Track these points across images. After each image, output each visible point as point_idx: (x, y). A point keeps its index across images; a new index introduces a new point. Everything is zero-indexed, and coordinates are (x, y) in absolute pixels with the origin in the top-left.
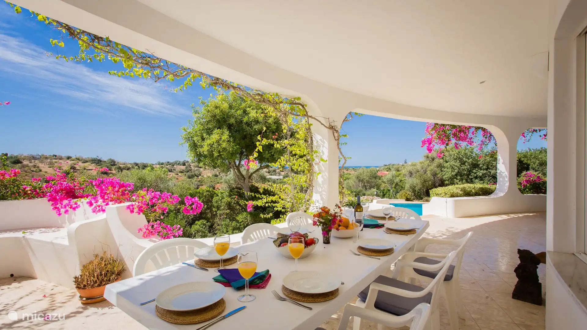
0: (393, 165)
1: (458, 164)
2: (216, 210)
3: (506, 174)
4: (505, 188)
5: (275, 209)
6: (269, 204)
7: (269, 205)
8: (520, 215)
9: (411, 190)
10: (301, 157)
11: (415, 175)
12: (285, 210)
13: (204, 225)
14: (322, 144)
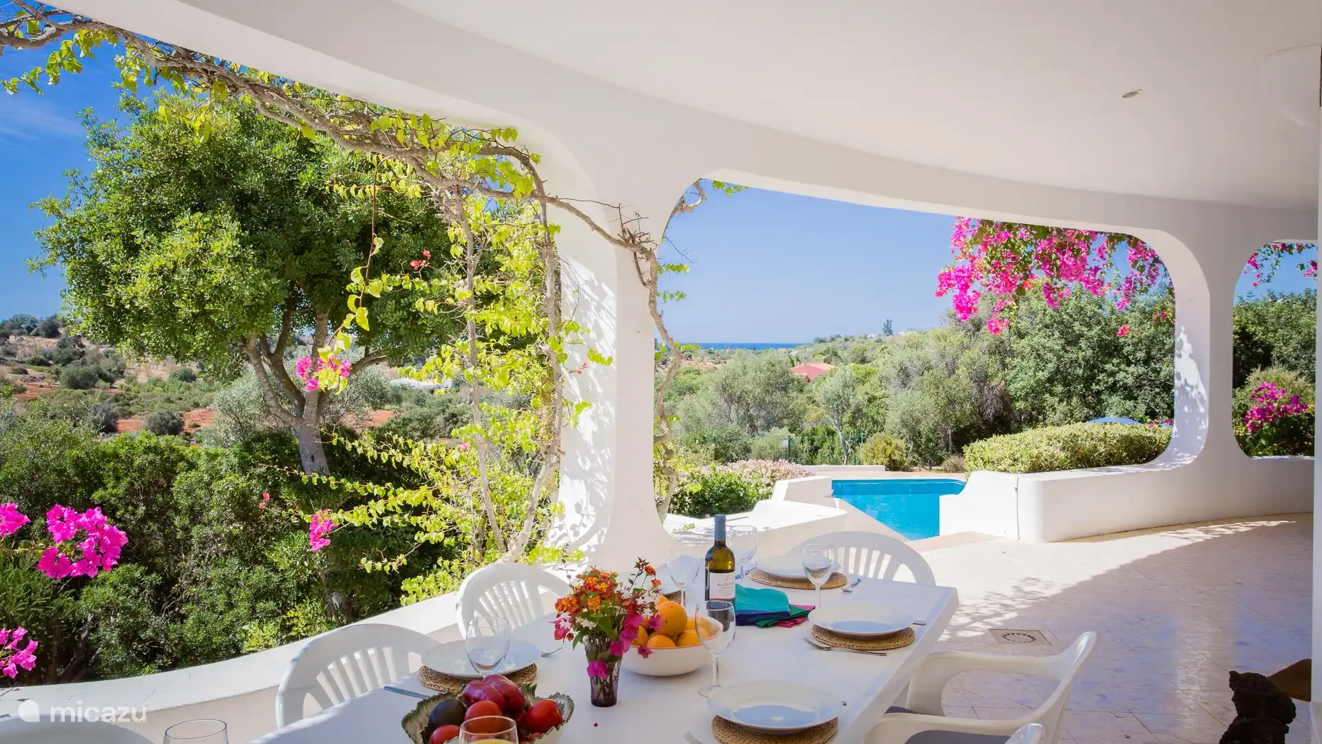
0: (846, 340)
1: (1056, 343)
2: (187, 522)
3: (1199, 393)
4: (1199, 438)
5: (416, 538)
6: (396, 519)
7: (396, 521)
8: (1242, 528)
9: (904, 431)
10: (519, 343)
11: (917, 379)
12: (456, 539)
13: (134, 582)
14: (597, 298)
